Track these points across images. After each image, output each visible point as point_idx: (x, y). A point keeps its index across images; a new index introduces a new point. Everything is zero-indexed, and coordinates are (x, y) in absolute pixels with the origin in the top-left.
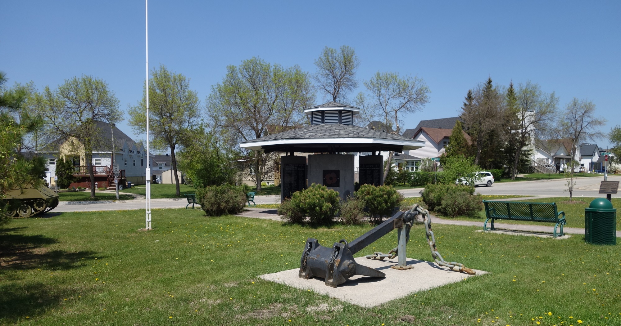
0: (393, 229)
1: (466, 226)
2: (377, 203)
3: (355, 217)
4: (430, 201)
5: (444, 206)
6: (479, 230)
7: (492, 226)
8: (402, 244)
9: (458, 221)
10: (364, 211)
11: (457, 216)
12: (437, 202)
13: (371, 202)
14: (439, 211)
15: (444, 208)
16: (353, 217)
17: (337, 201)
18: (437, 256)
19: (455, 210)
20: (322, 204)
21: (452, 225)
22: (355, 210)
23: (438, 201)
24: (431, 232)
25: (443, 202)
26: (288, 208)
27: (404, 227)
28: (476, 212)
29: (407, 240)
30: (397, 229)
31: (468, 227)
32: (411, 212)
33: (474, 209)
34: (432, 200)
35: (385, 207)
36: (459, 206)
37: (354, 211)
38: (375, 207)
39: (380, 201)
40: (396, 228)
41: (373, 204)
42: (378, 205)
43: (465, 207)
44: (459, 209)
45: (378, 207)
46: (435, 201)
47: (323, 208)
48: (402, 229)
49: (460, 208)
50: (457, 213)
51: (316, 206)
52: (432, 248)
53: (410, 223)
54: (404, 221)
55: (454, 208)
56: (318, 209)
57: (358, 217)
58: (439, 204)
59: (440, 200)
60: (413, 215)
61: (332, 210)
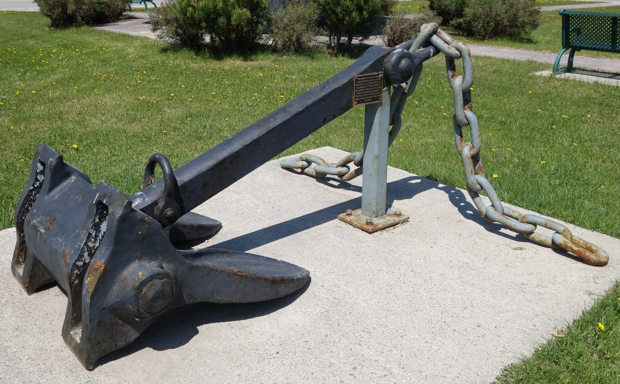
0: (348, 107)
1: (514, 61)
2: (343, 10)
3: (298, 39)
4: (443, 7)
5: (468, 19)
6: (543, 70)
7: (570, 62)
8: (376, 152)
9: (493, 48)
10: (318, 26)
11: (490, 38)
12: (456, 10)
13: (331, 9)
14: (459, 27)
15: (469, 22)
16: (294, 39)
17: (263, 6)
18: (482, 188)
19: (489, 26)
20: (230, 11)
21: (485, 57)
22: (299, 24)
23: (457, 8)
24: (469, 113)
25: (468, 11)
26: (168, 17)
27: (386, 98)
28: (527, 30)
29: (392, 135)
30: (364, 104)
31: (519, 63)
32: (411, 50)
33: (524, 24)
34: (445, 6)
35: (358, 20)
36: (498, 19)
37: (297, 26)
38: (338, 19)
39: (348, 7)
40: (359, 102)
41: (334, 12)
42: (343, 15)
43: (508, 21)
44: (497, 24)
45: (344, 20)
46: (453, 8)
47: (232, 19)
48: (381, 104)
49: (499, 23)
50: (491, 32)
51: (219, 15)
52: (469, 166)
53: (407, 84)
54: (388, 80)
55: (488, 22)
56: (222, 20)
57: (304, 39)
58: (460, 13)
59: (462, 7)
60: (417, 61)
61: (252, 23)
